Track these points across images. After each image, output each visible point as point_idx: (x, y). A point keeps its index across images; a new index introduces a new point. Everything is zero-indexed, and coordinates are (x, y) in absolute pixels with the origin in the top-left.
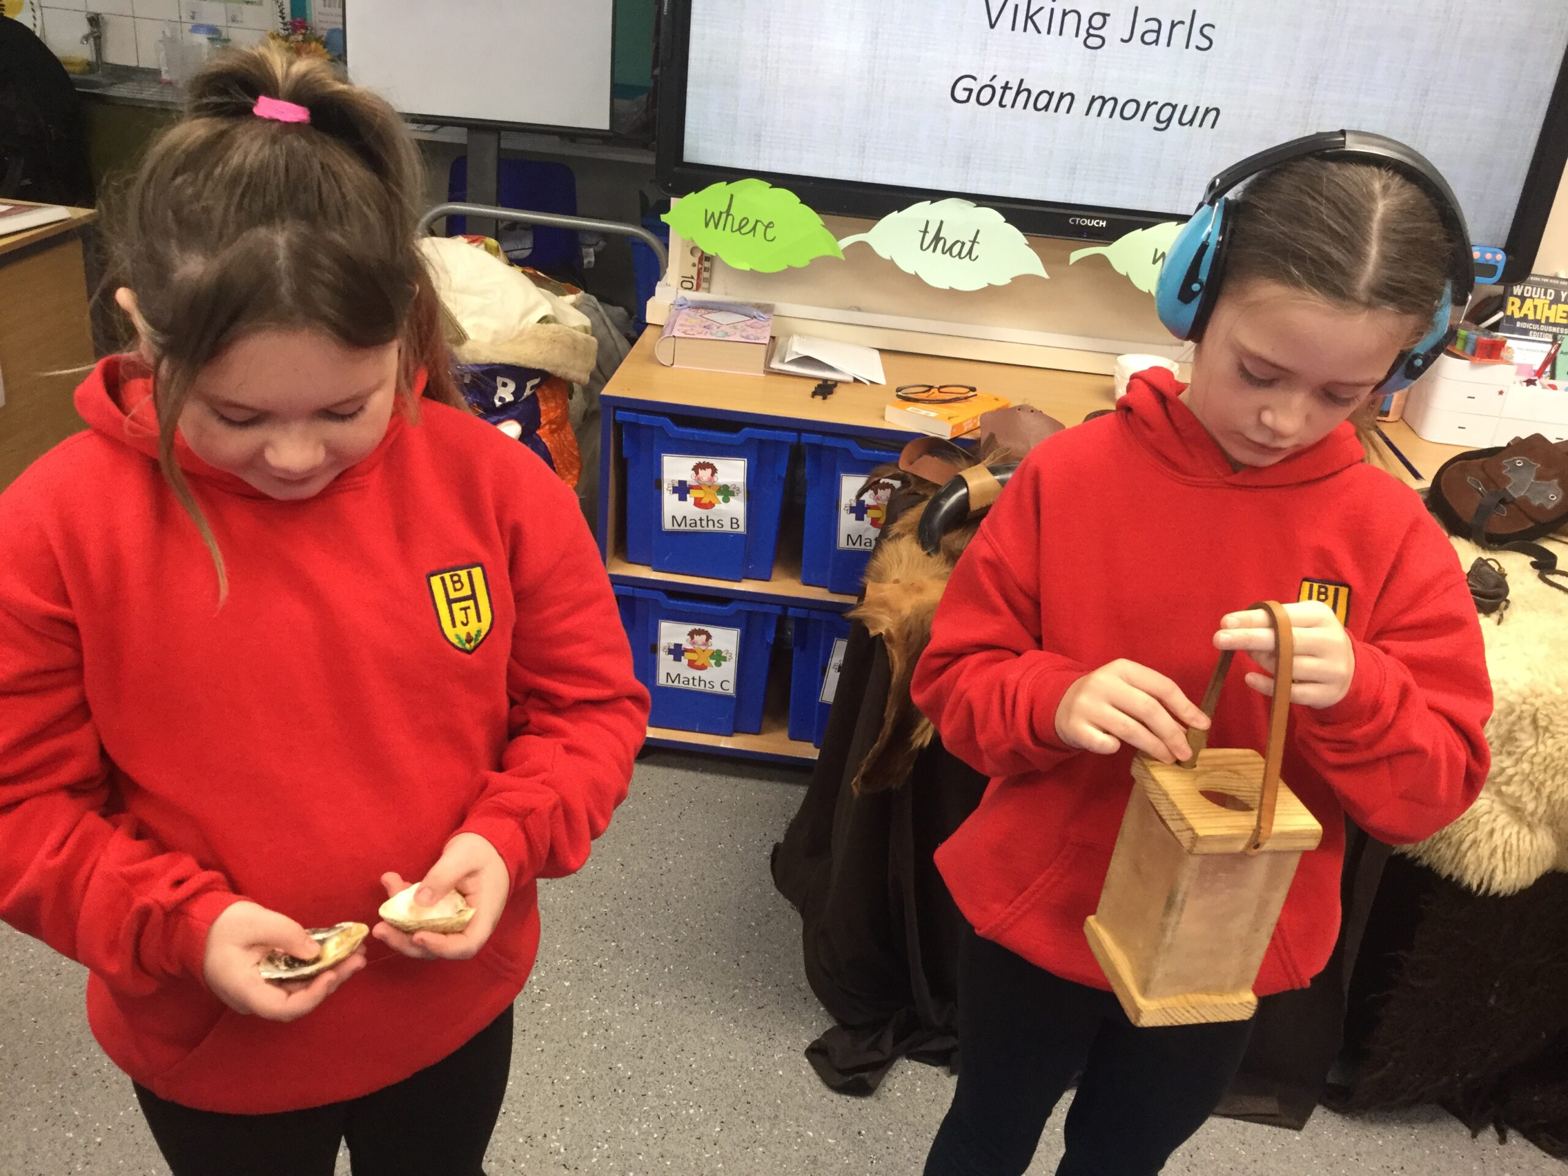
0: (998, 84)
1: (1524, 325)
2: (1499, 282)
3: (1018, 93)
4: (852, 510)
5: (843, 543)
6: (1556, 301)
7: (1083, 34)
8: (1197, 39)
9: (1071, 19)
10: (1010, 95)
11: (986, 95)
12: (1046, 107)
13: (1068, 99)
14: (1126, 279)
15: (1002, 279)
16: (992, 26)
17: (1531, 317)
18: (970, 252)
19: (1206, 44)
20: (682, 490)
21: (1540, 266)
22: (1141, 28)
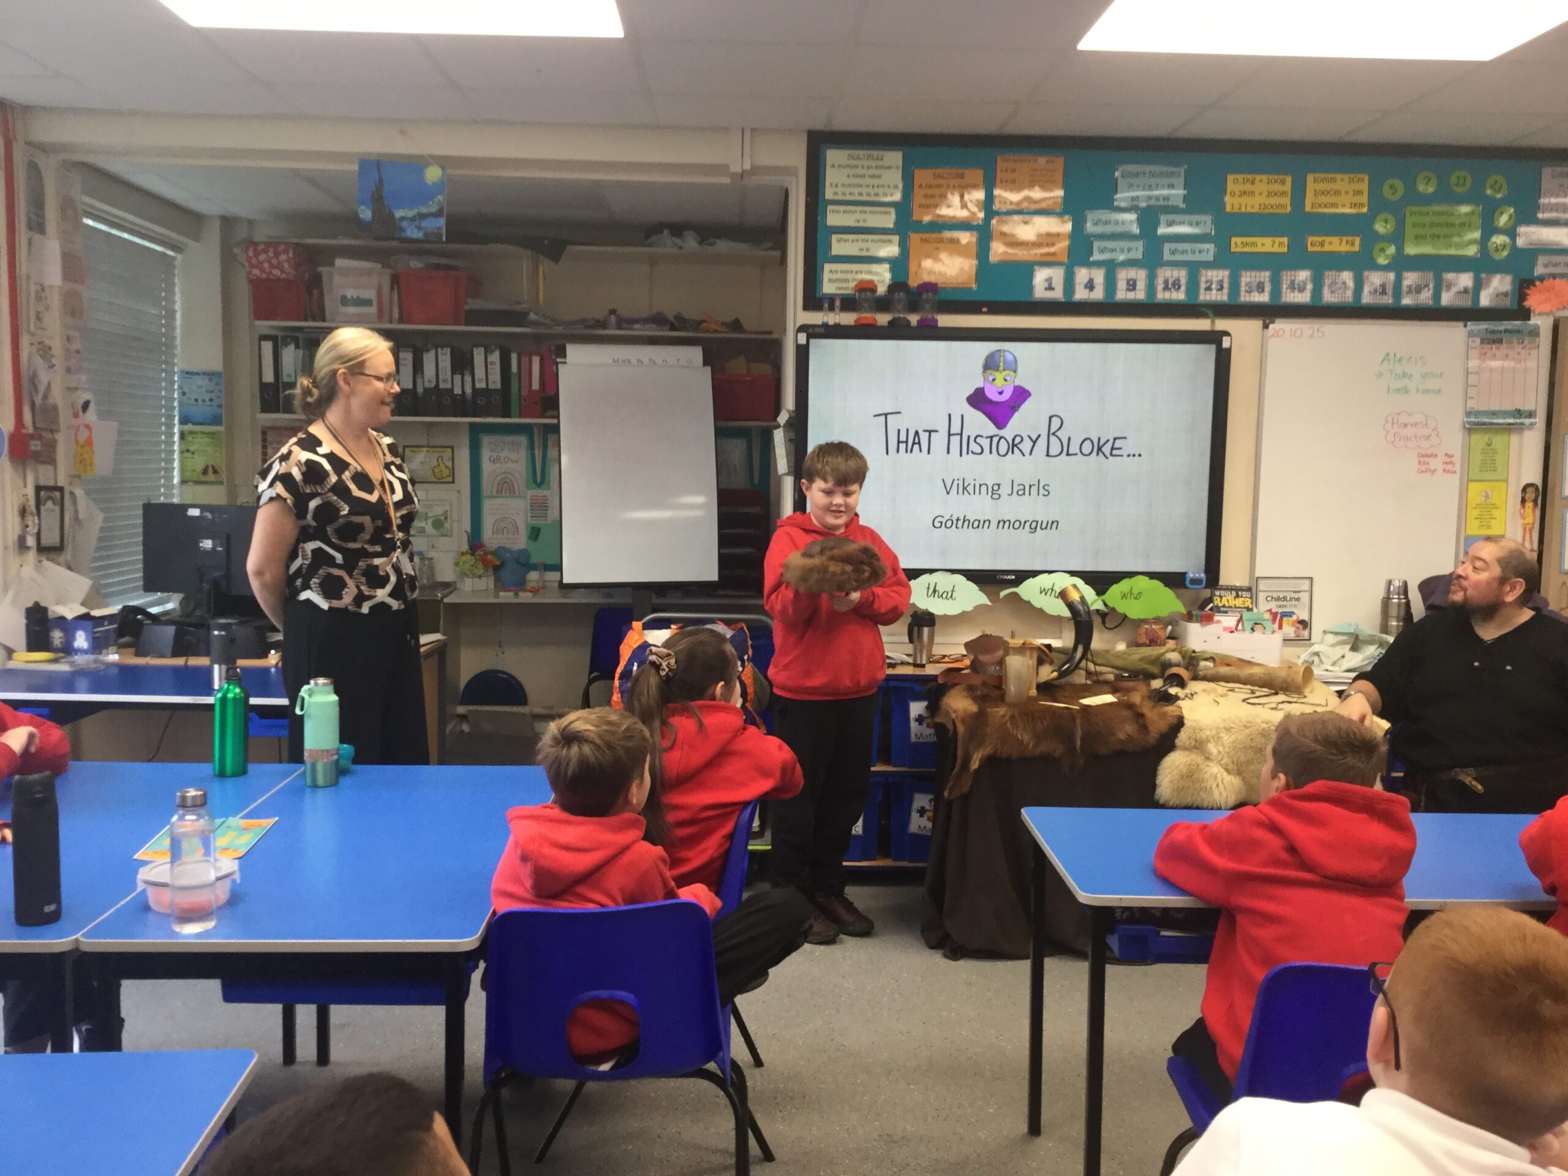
0: (954, 519)
1: (1224, 609)
2: (1206, 587)
3: (964, 522)
4: (916, 720)
5: (913, 739)
6: (1237, 596)
7: (990, 494)
8: (1042, 491)
9: (984, 488)
10: (960, 523)
11: (949, 524)
12: (978, 527)
13: (987, 523)
14: (1029, 603)
15: (969, 608)
16: (948, 493)
17: (1227, 605)
18: (951, 596)
19: (1046, 493)
21: (1223, 581)
22: (1016, 489)
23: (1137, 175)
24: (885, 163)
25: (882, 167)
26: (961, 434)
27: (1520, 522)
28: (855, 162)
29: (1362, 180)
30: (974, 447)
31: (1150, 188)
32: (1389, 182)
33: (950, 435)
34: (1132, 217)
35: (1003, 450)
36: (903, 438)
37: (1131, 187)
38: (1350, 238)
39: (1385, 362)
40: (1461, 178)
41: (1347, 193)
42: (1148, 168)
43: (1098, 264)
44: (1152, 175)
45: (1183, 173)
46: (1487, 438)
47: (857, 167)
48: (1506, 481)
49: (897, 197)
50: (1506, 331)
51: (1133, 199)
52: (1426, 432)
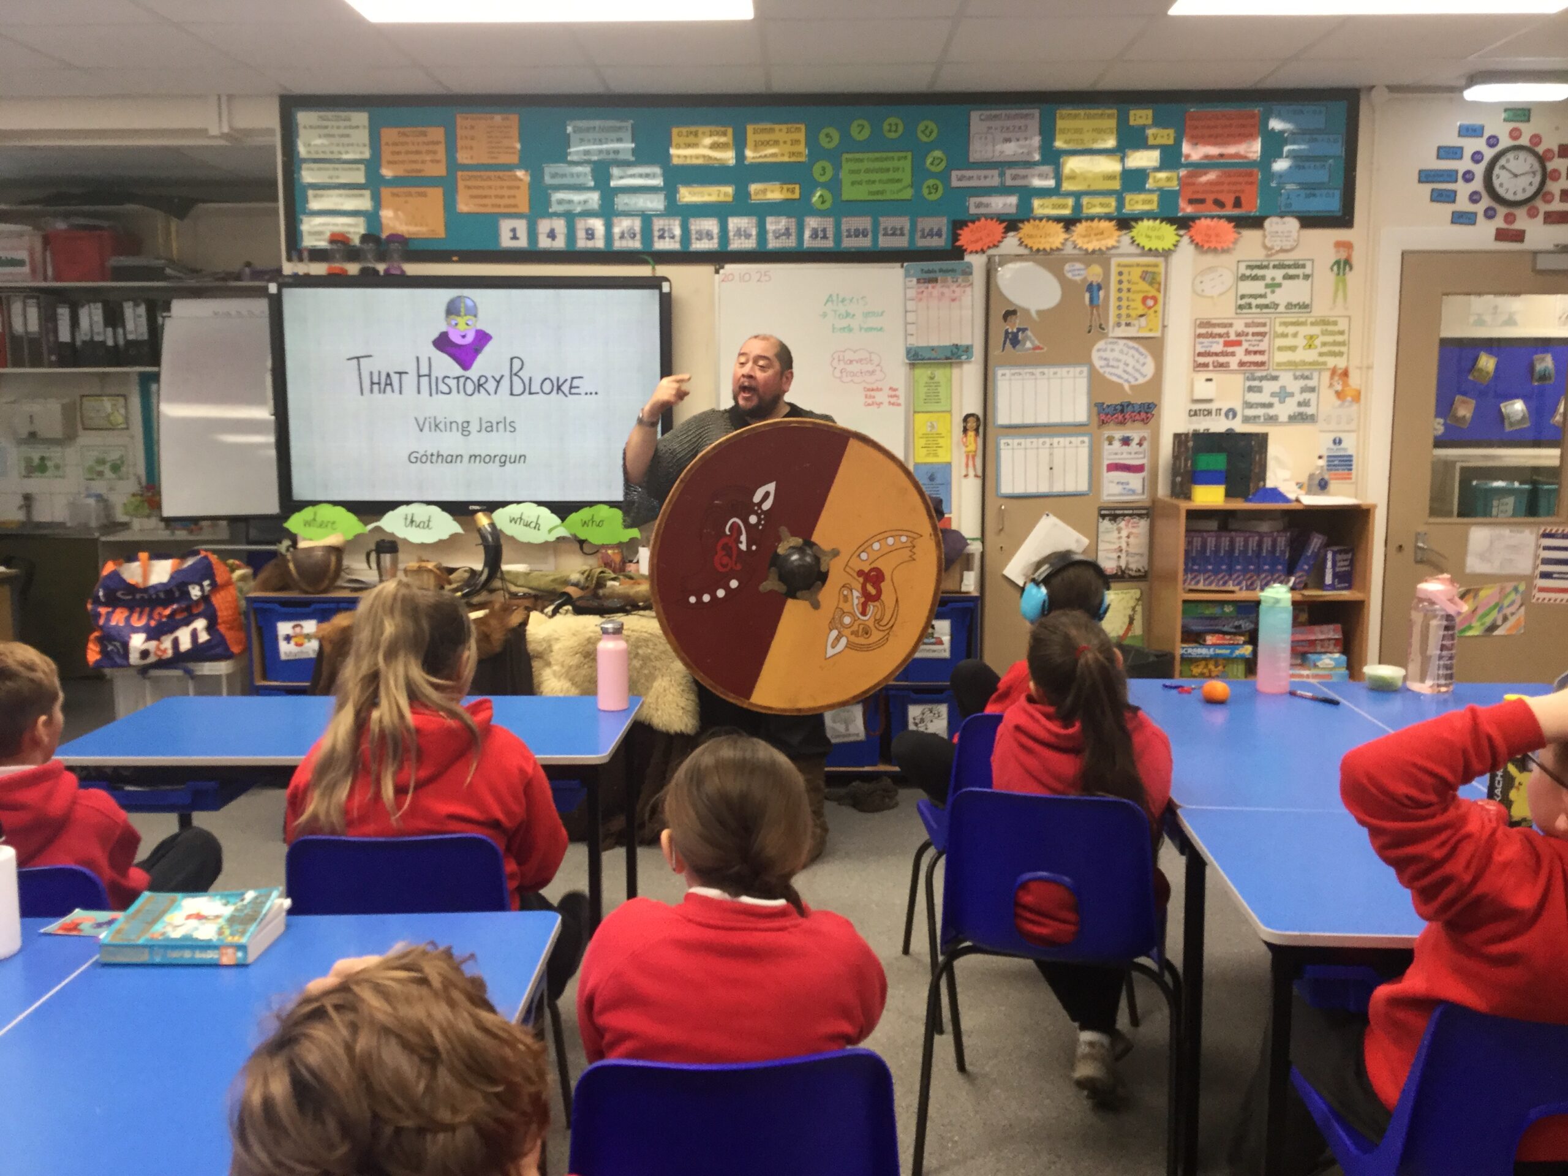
0: (429, 453)
3: (438, 457)
7: (460, 430)
10: (434, 458)
11: (424, 459)
12: (451, 462)
13: (459, 458)
15: (445, 536)
16: (421, 430)
18: (428, 526)
19: (513, 429)
20: (288, 638)
22: (484, 425)
23: (588, 130)
24: (354, 123)
25: (351, 127)
26: (429, 376)
27: (964, 449)
28: (325, 123)
29: (798, 130)
30: (443, 388)
31: (600, 142)
32: (825, 131)
33: (419, 376)
34: (587, 169)
35: (469, 391)
36: (376, 380)
37: (582, 141)
38: (791, 186)
39: (829, 304)
40: (893, 125)
41: (785, 142)
42: (597, 123)
43: (556, 215)
44: (603, 130)
45: (630, 129)
46: (929, 372)
47: (326, 127)
48: (950, 412)
49: (367, 155)
50: (941, 271)
51: (587, 153)
52: (870, 368)
